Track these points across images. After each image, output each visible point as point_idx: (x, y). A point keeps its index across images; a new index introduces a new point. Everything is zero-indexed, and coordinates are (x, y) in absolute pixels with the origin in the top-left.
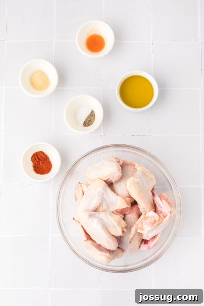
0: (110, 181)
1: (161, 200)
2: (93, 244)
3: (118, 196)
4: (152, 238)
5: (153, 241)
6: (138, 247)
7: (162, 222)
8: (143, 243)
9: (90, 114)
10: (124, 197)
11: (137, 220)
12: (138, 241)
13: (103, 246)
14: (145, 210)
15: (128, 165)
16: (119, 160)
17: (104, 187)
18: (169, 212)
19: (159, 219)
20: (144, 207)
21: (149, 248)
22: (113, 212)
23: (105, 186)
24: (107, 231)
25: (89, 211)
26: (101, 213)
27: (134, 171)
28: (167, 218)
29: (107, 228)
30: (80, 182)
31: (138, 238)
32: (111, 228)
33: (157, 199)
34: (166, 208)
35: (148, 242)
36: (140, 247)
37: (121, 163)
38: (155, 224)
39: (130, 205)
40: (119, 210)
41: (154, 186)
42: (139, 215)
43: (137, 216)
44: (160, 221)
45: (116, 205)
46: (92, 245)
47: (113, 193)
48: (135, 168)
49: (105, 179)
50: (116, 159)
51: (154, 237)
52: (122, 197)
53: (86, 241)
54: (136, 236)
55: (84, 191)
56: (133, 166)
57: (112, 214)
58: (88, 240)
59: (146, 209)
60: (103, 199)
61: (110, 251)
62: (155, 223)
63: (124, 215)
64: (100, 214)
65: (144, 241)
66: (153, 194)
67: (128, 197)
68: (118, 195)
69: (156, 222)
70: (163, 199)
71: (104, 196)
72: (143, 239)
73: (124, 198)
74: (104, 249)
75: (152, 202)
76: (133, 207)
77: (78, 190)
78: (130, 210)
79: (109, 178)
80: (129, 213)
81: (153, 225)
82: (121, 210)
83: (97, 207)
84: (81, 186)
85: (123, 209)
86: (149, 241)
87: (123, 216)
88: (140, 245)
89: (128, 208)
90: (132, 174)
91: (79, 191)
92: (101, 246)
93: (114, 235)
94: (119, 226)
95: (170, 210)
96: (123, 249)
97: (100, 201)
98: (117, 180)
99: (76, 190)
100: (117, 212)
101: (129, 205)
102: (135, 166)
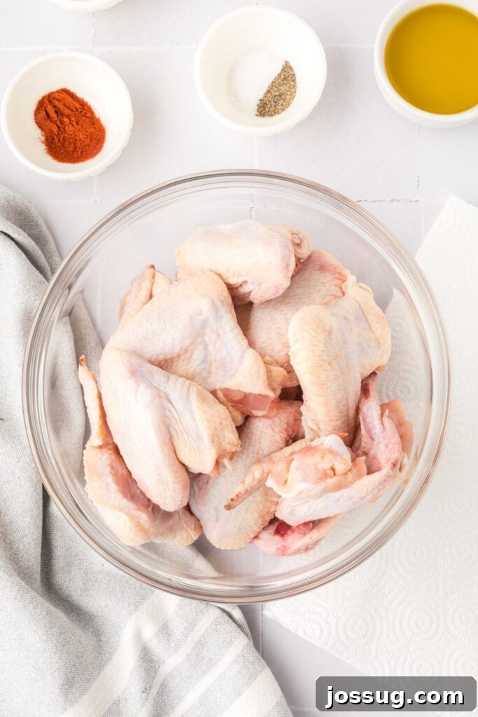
0: (244, 294)
1: (382, 415)
2: (112, 468)
3: (251, 351)
4: (306, 524)
5: (305, 534)
6: (252, 536)
7: (352, 483)
8: (273, 528)
9: (280, 75)
10: (268, 358)
11: (282, 449)
12: (256, 515)
13: (139, 484)
14: (319, 428)
15: (323, 268)
16: (301, 242)
17: (219, 304)
18: (390, 462)
19: (350, 470)
20: (320, 417)
21: (283, 551)
22: (214, 393)
23: (222, 302)
24: (167, 441)
25: (142, 358)
26: (173, 377)
27: (336, 297)
28: (376, 477)
29: (173, 433)
30: (155, 266)
31: (261, 506)
32: (186, 436)
33: (371, 410)
34: (387, 446)
35: (289, 533)
36: (256, 537)
37: (304, 252)
38: (330, 481)
39: (279, 392)
40: (234, 391)
41: (379, 368)
42: (294, 437)
43: (284, 435)
44: (350, 476)
45: (233, 375)
46: (108, 469)
47: (238, 331)
48: (341, 288)
49: (233, 281)
50: (293, 234)
51: (313, 524)
52: (262, 358)
53: (97, 450)
54: (258, 496)
55: (154, 293)
56: (338, 279)
57: (211, 396)
58: (105, 450)
59: (322, 426)
60: (199, 340)
61: (154, 510)
62: (331, 477)
63: (247, 418)
64: (168, 382)
65: (276, 524)
66: (365, 390)
67: (282, 366)
68: (251, 344)
69: (335, 474)
70: (389, 417)
71: (208, 331)
72: (277, 516)
73: (266, 363)
74: (141, 496)
75: (352, 413)
76: (284, 404)
77: (139, 285)
78: (271, 409)
79: (245, 282)
80: (264, 417)
81: (321, 478)
82: (242, 396)
83: (168, 356)
84: (153, 277)
85: (251, 394)
86: (293, 531)
87: (240, 419)
88: (260, 533)
89: (266, 397)
90: (326, 301)
91: (139, 291)
92: (136, 483)
93: (187, 464)
94: (213, 442)
95: (395, 455)
96: (202, 523)
97: (188, 342)
98: (267, 297)
99: (132, 286)
100: (225, 396)
101: (274, 390)
102: (344, 282)
